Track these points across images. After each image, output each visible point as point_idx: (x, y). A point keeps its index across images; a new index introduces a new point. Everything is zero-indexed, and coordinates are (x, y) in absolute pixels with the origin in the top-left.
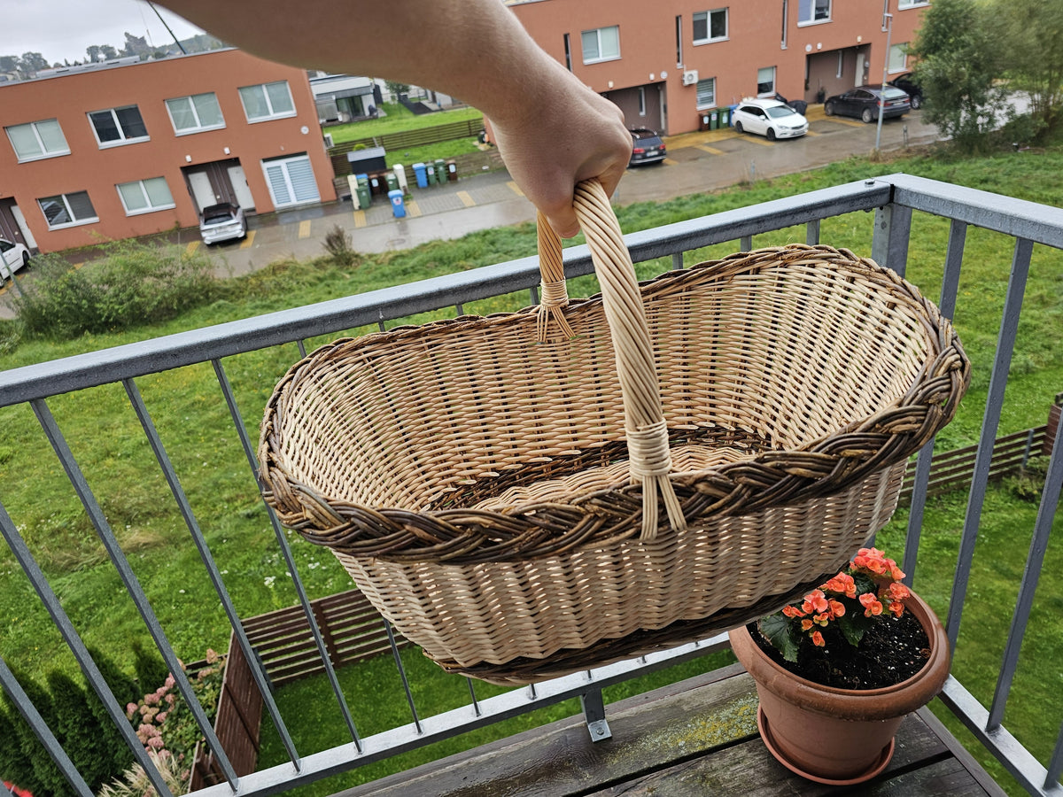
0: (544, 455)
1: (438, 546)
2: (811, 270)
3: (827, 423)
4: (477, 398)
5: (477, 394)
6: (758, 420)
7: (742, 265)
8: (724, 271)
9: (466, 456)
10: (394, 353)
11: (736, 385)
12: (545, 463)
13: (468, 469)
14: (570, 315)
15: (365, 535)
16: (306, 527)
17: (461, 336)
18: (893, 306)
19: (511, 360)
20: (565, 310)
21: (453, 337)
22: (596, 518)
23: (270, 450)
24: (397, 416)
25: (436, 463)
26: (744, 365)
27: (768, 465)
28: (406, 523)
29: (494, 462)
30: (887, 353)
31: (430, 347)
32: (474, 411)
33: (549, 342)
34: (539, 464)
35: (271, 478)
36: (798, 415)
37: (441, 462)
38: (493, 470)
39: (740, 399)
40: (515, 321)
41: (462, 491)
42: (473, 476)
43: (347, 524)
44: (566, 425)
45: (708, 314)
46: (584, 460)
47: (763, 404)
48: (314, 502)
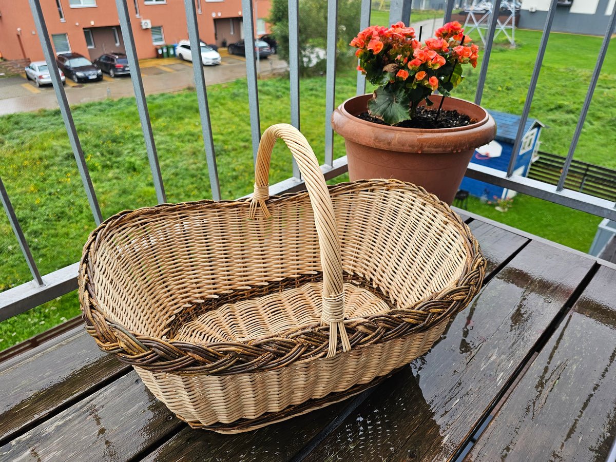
0: (246, 285)
1: (208, 365)
2: (402, 195)
3: (406, 278)
4: (208, 250)
5: (209, 248)
6: (366, 270)
7: (365, 186)
8: (355, 188)
9: (198, 285)
10: (157, 221)
11: (355, 250)
12: (247, 290)
13: (199, 293)
14: (269, 205)
15: (161, 359)
16: (120, 352)
17: (201, 212)
18: (446, 223)
19: (232, 228)
20: (267, 202)
21: (196, 213)
22: (302, 346)
23: (90, 296)
24: (156, 260)
25: (179, 289)
26: (361, 239)
27: (395, 316)
28: (189, 351)
29: (216, 289)
30: (442, 247)
31: (181, 218)
32: (206, 258)
33: (256, 219)
34: (243, 290)
35: (93, 317)
36: (389, 271)
37: (183, 288)
38: (215, 294)
39: (357, 258)
40: (236, 206)
41: (195, 306)
42: (202, 298)
43: (149, 352)
44: (261, 268)
45: (344, 210)
46: (269, 288)
47: (369, 261)
48: (126, 337)
